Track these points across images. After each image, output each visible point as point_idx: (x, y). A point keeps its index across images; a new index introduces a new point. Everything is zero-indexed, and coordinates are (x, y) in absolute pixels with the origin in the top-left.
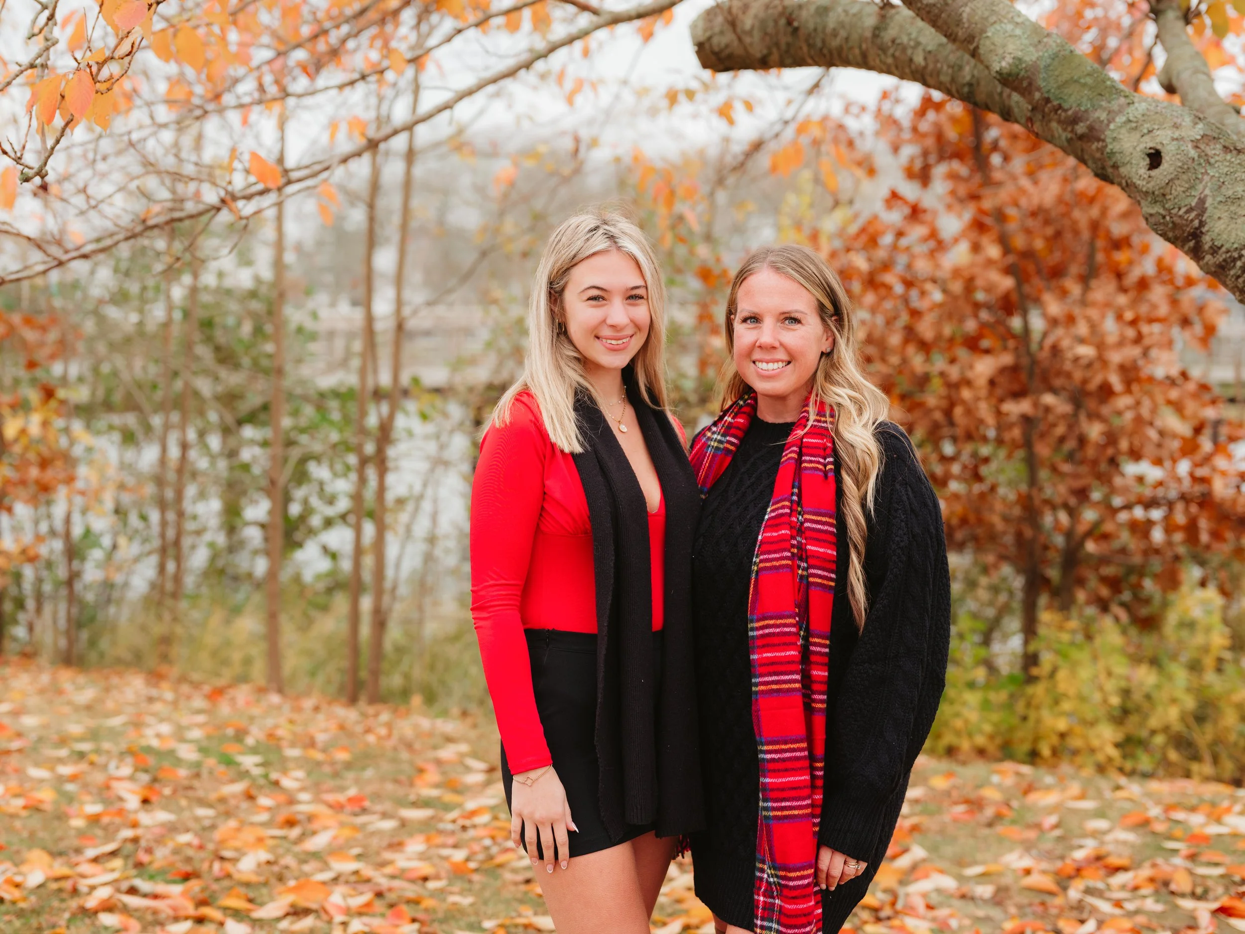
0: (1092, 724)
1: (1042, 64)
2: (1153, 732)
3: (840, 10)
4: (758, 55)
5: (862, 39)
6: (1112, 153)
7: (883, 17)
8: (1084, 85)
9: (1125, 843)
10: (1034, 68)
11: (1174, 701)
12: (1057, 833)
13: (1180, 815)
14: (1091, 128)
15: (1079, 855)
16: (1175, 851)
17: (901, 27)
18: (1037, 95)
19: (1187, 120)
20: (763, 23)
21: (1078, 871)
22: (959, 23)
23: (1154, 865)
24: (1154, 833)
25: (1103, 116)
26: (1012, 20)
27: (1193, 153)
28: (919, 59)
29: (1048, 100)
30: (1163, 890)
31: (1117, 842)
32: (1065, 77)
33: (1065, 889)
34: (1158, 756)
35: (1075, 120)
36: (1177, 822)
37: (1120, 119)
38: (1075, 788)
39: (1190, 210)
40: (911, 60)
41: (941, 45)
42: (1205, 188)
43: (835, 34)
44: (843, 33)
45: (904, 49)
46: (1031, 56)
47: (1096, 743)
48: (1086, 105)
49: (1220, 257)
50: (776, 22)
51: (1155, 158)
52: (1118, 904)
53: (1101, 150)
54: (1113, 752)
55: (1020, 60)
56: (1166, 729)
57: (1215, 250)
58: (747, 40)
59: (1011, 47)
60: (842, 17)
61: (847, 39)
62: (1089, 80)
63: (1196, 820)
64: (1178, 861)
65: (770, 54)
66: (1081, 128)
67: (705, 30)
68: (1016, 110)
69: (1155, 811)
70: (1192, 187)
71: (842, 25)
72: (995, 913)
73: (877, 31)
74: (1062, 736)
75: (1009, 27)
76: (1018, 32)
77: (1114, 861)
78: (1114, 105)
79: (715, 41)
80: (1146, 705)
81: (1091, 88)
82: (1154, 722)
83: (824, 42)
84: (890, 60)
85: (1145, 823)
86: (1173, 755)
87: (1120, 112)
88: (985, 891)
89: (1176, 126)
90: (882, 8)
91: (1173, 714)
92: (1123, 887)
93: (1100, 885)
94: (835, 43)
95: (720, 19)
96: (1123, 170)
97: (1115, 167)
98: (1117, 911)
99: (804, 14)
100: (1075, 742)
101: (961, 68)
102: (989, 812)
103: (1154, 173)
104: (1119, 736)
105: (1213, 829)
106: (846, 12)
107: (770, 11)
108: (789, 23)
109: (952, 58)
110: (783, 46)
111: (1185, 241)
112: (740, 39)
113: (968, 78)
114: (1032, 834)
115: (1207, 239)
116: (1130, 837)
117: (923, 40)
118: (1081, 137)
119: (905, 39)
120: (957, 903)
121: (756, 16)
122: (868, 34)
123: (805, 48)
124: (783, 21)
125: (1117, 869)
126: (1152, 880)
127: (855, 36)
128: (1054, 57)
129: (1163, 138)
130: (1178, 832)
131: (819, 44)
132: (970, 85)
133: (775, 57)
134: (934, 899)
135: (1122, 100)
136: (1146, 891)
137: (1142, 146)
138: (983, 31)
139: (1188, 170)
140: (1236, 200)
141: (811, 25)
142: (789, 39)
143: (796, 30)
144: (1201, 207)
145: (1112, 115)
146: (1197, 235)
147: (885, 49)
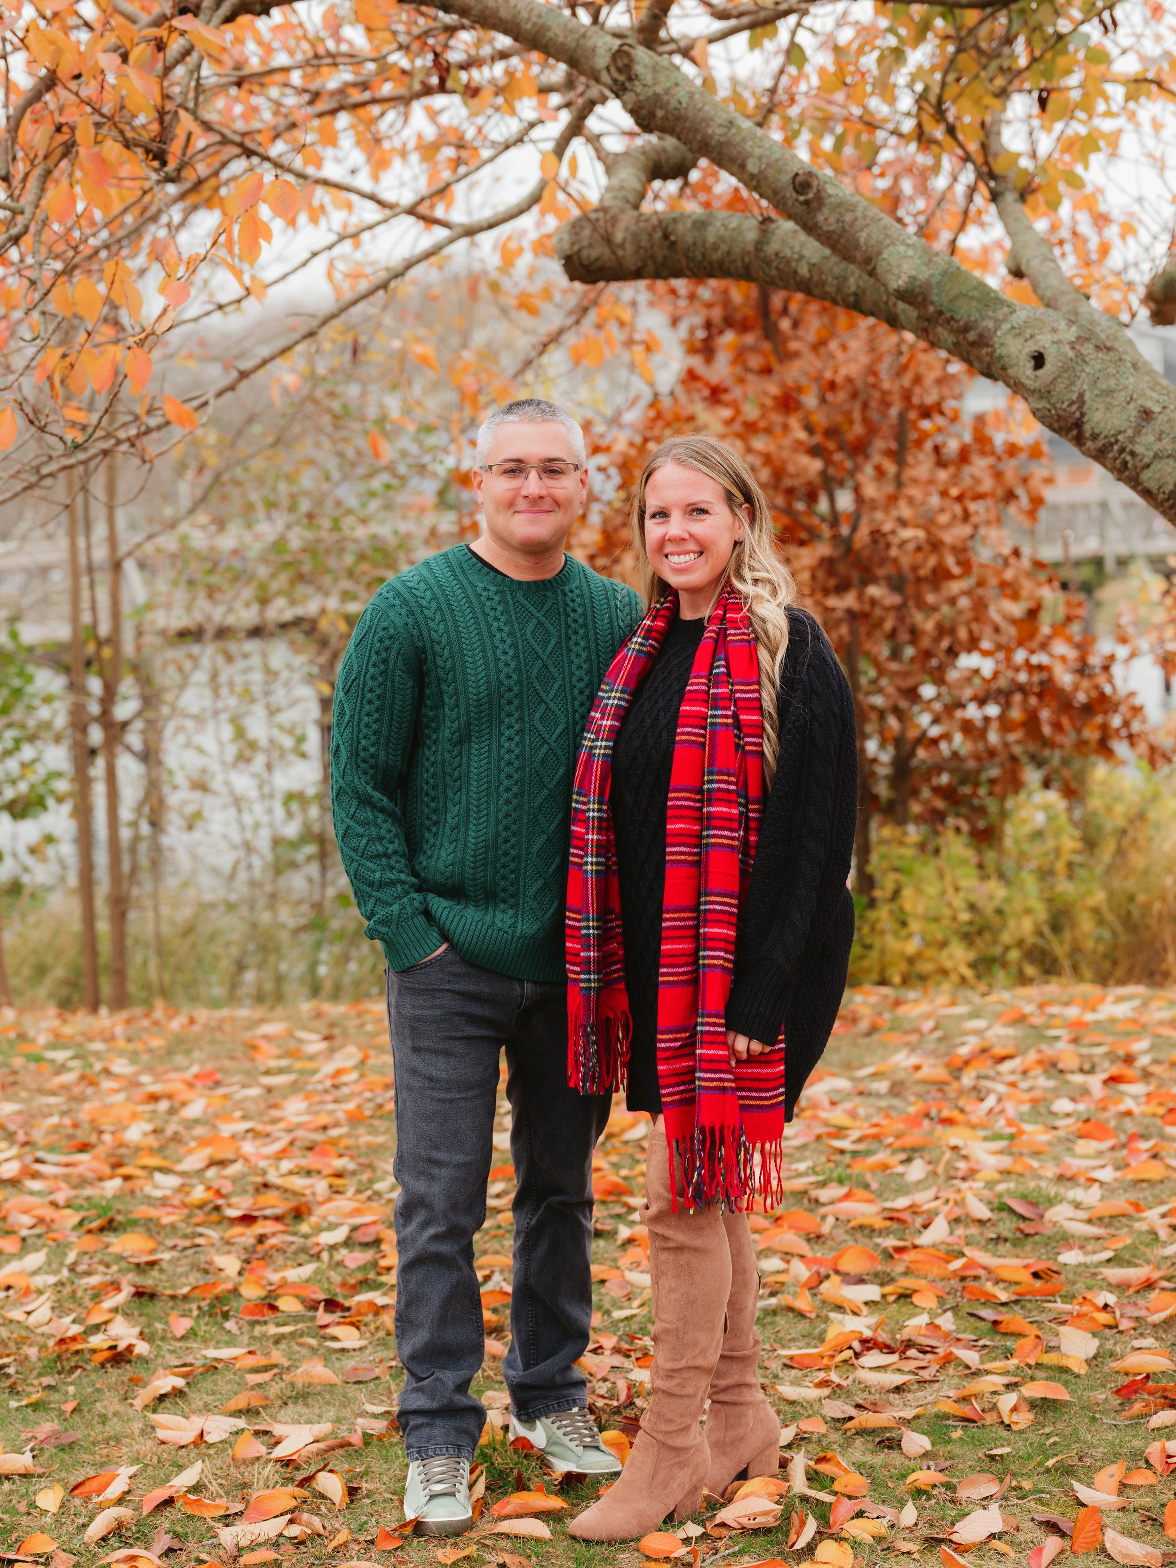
0: (943, 945)
1: (934, 281)
2: (1007, 948)
3: (718, 224)
4: (633, 268)
5: (745, 253)
6: (1001, 357)
7: (764, 232)
8: (972, 298)
9: (1007, 1037)
10: (927, 285)
11: (1028, 911)
12: (938, 1034)
13: (1054, 1010)
14: (981, 336)
15: (964, 1051)
16: (1057, 1038)
17: (783, 241)
18: (931, 309)
19: (1062, 325)
20: (635, 236)
21: (967, 1063)
22: (857, 246)
23: (1039, 1051)
24: (1032, 1027)
25: (991, 324)
26: (903, 243)
27: (1071, 354)
28: (804, 271)
29: (941, 313)
30: (1053, 1071)
31: (999, 1037)
32: (955, 291)
33: (958, 1078)
34: (1014, 970)
35: (966, 329)
36: (1053, 1016)
37: (1006, 327)
38: (942, 999)
39: (1072, 404)
40: (795, 272)
41: (825, 258)
42: (1083, 384)
43: (715, 247)
44: (724, 247)
45: (788, 261)
46: (924, 274)
47: (948, 964)
48: (975, 315)
49: (1100, 443)
50: (650, 236)
51: (1039, 360)
52: (1013, 1085)
53: (991, 355)
54: (968, 973)
55: (914, 278)
56: (1020, 943)
57: (1095, 437)
58: (620, 253)
59: (905, 267)
60: (722, 231)
61: (729, 253)
62: (976, 293)
63: (1073, 1012)
64: (1061, 1045)
65: (645, 265)
66: (972, 336)
67: (573, 244)
68: (902, 317)
69: (1029, 1009)
70: (1072, 384)
71: (722, 239)
72: (897, 1102)
73: (759, 245)
74: (911, 961)
75: (902, 249)
76: (910, 252)
77: (999, 1051)
78: (1000, 314)
79: (584, 254)
80: (996, 920)
81: (978, 300)
82: (1006, 938)
83: (704, 255)
84: (774, 272)
85: (1020, 1019)
86: (1030, 970)
87: (1005, 319)
88: (882, 1086)
89: (1054, 330)
90: (762, 223)
91: (1027, 925)
92: (1013, 1072)
93: (991, 1073)
94: (716, 256)
95: (587, 232)
96: (1011, 372)
97: (1004, 368)
98: (1012, 1090)
99: (680, 228)
100: (927, 967)
101: (845, 279)
102: (864, 1025)
103: (1040, 372)
104: (971, 956)
105: (1089, 1017)
106: (725, 226)
107: (642, 225)
108: (666, 236)
109: (837, 270)
110: (660, 259)
111: (1069, 430)
112: (614, 253)
113: (853, 288)
114: (914, 1038)
115: (1087, 429)
116: (1010, 1031)
117: (806, 253)
118: (972, 344)
119: (788, 253)
120: (858, 1100)
121: (627, 230)
122: (750, 248)
123: (683, 262)
124: (658, 235)
125: (1003, 1059)
126: (1040, 1062)
127: (737, 250)
128: (944, 273)
129: (1044, 342)
130: (1057, 1022)
131: (699, 256)
132: (856, 294)
133: (651, 267)
134: (836, 1098)
135: (1006, 310)
136: (1037, 1071)
137: (1027, 350)
138: (879, 253)
139: (1068, 369)
140: (1109, 392)
141: (689, 239)
142: (666, 252)
143: (673, 244)
144: (1081, 400)
145: (998, 323)
146: (1078, 424)
147: (767, 262)
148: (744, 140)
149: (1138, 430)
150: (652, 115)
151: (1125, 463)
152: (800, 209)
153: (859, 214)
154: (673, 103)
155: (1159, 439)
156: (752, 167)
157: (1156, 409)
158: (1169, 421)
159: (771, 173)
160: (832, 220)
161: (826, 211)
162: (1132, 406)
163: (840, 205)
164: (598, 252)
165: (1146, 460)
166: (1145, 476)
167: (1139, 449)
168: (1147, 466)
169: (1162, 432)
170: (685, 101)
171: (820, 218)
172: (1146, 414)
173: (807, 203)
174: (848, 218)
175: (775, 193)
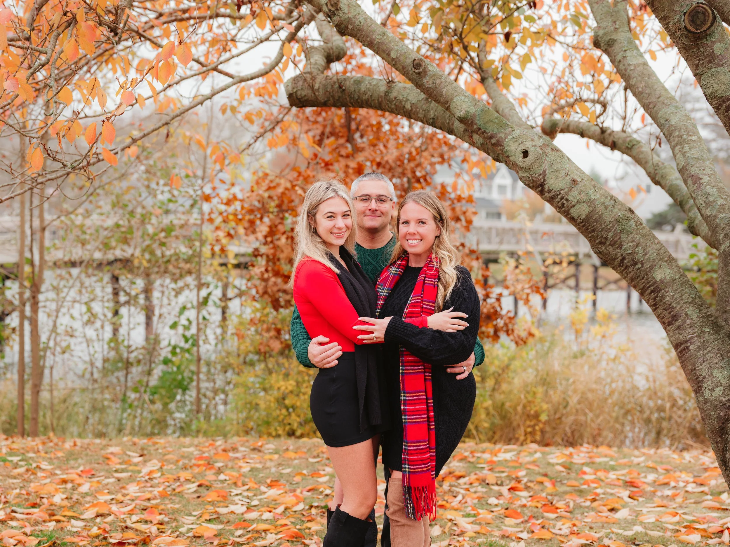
1: (477, 114)
3: (366, 83)
4: (323, 101)
5: (379, 96)
6: (507, 151)
7: (390, 87)
8: (495, 123)
10: (474, 115)
14: (498, 141)
17: (400, 92)
18: (475, 127)
19: (536, 138)
20: (325, 86)
22: (441, 95)
25: (503, 136)
26: (463, 95)
27: (541, 152)
28: (408, 106)
29: (480, 129)
32: (487, 119)
35: (491, 137)
37: (510, 137)
39: (540, 175)
40: (404, 107)
41: (421, 100)
42: (546, 166)
43: (365, 93)
44: (369, 93)
45: (401, 102)
46: (472, 110)
48: (496, 131)
49: (551, 194)
50: (332, 86)
51: (525, 154)
53: (502, 150)
55: (468, 112)
57: (549, 191)
58: (317, 93)
59: (464, 106)
60: (368, 86)
61: (371, 96)
62: (496, 121)
65: (329, 100)
66: (494, 141)
67: (293, 88)
70: (541, 166)
71: (369, 89)
73: (387, 93)
75: (463, 98)
76: (466, 100)
78: (507, 131)
79: (299, 93)
81: (497, 124)
83: (359, 96)
84: (393, 106)
87: (510, 134)
89: (533, 140)
90: (389, 83)
94: (365, 98)
95: (301, 83)
96: (511, 158)
97: (508, 157)
99: (348, 83)
101: (429, 111)
103: (526, 159)
106: (370, 84)
107: (328, 81)
108: (340, 87)
109: (424, 107)
110: (337, 98)
111: (537, 187)
112: (314, 93)
113: (432, 116)
115: (546, 187)
117: (412, 97)
118: (492, 145)
119: (401, 98)
121: (321, 83)
122: (383, 95)
123: (348, 100)
124: (337, 86)
127: (375, 95)
128: (482, 110)
129: (528, 145)
131: (356, 97)
132: (433, 119)
135: (510, 129)
137: (519, 148)
138: (452, 99)
139: (539, 159)
140: (558, 171)
141: (352, 89)
142: (340, 94)
143: (344, 90)
144: (544, 174)
145: (507, 135)
146: (542, 185)
147: (391, 102)
148: (390, 42)
149: (570, 190)
150: (347, 28)
151: (563, 204)
152: (415, 76)
153: (443, 80)
154: (357, 22)
155: (580, 194)
156: (393, 55)
157: (579, 180)
158: (585, 185)
159: (402, 58)
160: (430, 82)
161: (427, 78)
162: (568, 177)
163: (434, 75)
164: (306, 92)
165: (573, 203)
166: (572, 211)
167: (570, 198)
168: (574, 206)
169: (581, 191)
170: (362, 21)
171: (425, 81)
172: (574, 182)
173: (419, 73)
174: (438, 82)
175: (404, 68)
